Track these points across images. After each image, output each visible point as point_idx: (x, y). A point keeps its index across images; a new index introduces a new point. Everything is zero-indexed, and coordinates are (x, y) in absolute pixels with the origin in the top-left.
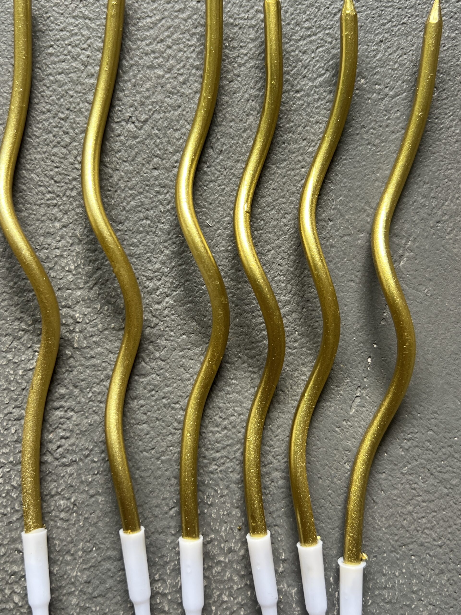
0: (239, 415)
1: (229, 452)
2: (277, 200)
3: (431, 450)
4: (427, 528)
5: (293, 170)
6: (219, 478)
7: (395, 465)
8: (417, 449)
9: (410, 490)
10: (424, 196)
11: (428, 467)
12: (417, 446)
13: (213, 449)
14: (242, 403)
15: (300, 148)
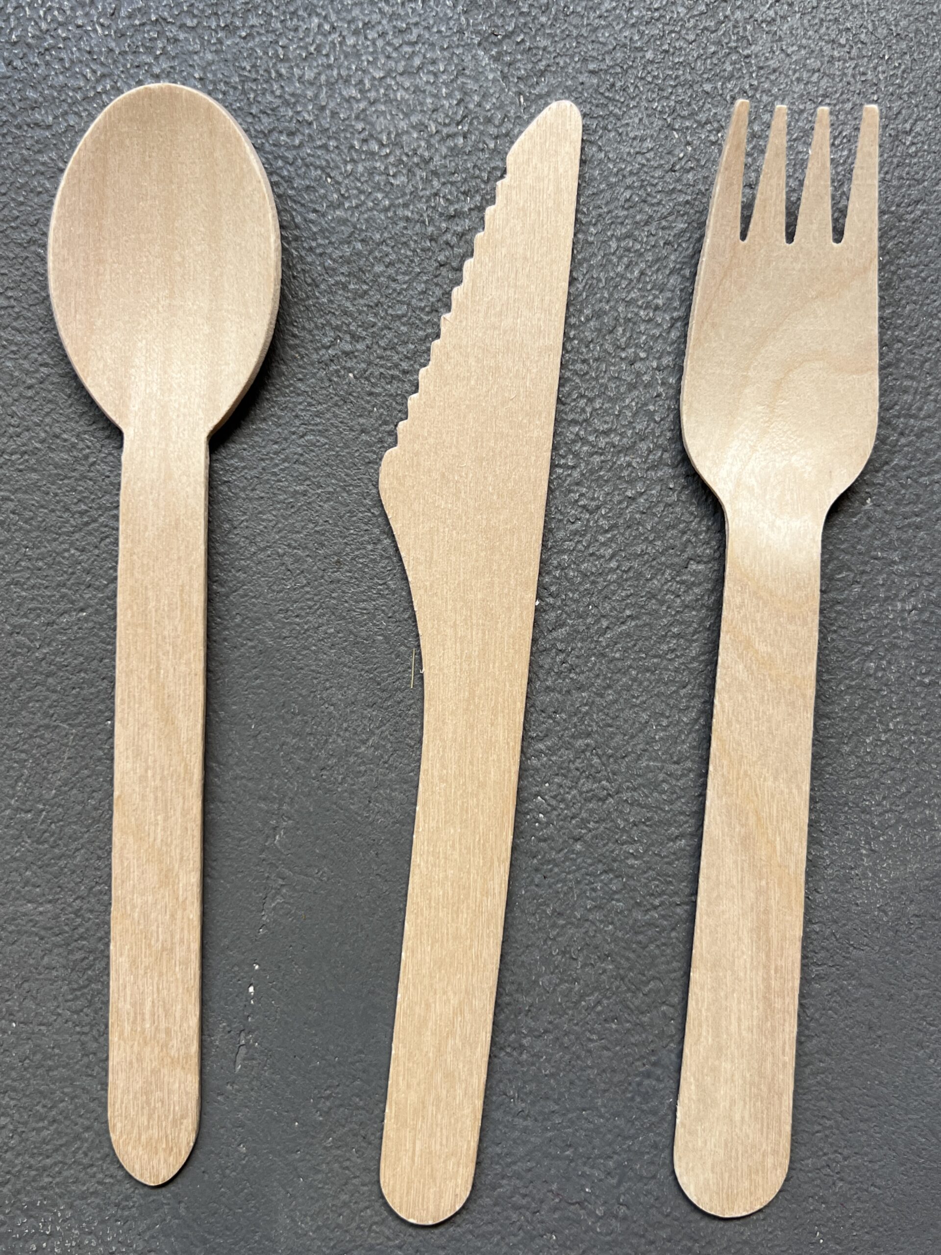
0: (72, 1099)
1: (65, 1155)
2: (77, 773)
3: (363, 1109)
4: (375, 1223)
5: (94, 725)
6: (56, 1194)
7: (313, 1137)
8: (342, 1109)
9: (340, 1171)
10: (295, 735)
11: (362, 1132)
12: (341, 1105)
13: (41, 1154)
14: (73, 1080)
15: (99, 692)
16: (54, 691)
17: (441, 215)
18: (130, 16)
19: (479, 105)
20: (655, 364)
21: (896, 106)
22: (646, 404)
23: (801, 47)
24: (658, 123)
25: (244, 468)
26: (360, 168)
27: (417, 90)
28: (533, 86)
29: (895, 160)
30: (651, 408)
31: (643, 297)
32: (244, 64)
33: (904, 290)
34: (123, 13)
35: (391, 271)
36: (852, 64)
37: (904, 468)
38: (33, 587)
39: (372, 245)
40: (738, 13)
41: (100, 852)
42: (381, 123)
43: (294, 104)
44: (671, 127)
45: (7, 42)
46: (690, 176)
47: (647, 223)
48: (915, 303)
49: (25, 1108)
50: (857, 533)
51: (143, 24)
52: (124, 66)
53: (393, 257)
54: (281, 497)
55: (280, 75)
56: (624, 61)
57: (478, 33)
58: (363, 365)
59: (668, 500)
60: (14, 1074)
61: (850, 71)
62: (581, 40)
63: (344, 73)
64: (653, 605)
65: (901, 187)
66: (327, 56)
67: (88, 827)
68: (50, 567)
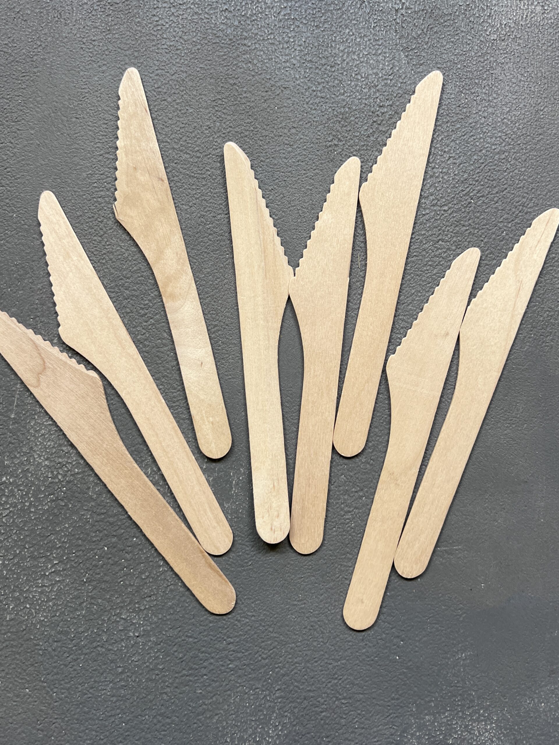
16: (211, 241)
17: (378, 105)
18: (285, 15)
19: (398, 71)
20: (440, 171)
21: (539, 100)
22: (435, 183)
23: (511, 74)
24: (457, 90)
25: (292, 177)
26: (353, 84)
27: (378, 61)
28: (417, 68)
29: (535, 119)
30: (437, 185)
31: (441, 147)
32: (320, 40)
33: (530, 163)
34: (282, 13)
35: (357, 120)
36: (527, 83)
37: (519, 224)
38: (211, 203)
39: (352, 110)
40: (492, 59)
41: (215, 300)
42: (363, 70)
43: (335, 57)
44: (462, 92)
45: (241, 15)
46: (465, 110)
47: (447, 123)
48: (533, 168)
49: (170, 384)
50: (498, 243)
51: (288, 19)
52: (279, 31)
53: (358, 116)
54: (303, 190)
55: (332, 46)
56: (450, 66)
57: (402, 46)
58: (341, 150)
59: (436, 218)
60: (168, 371)
61: (526, 86)
62: (437, 56)
63: (354, 50)
64: (424, 253)
65: (536, 128)
66: (349, 43)
67: (213, 290)
68: (218, 197)
